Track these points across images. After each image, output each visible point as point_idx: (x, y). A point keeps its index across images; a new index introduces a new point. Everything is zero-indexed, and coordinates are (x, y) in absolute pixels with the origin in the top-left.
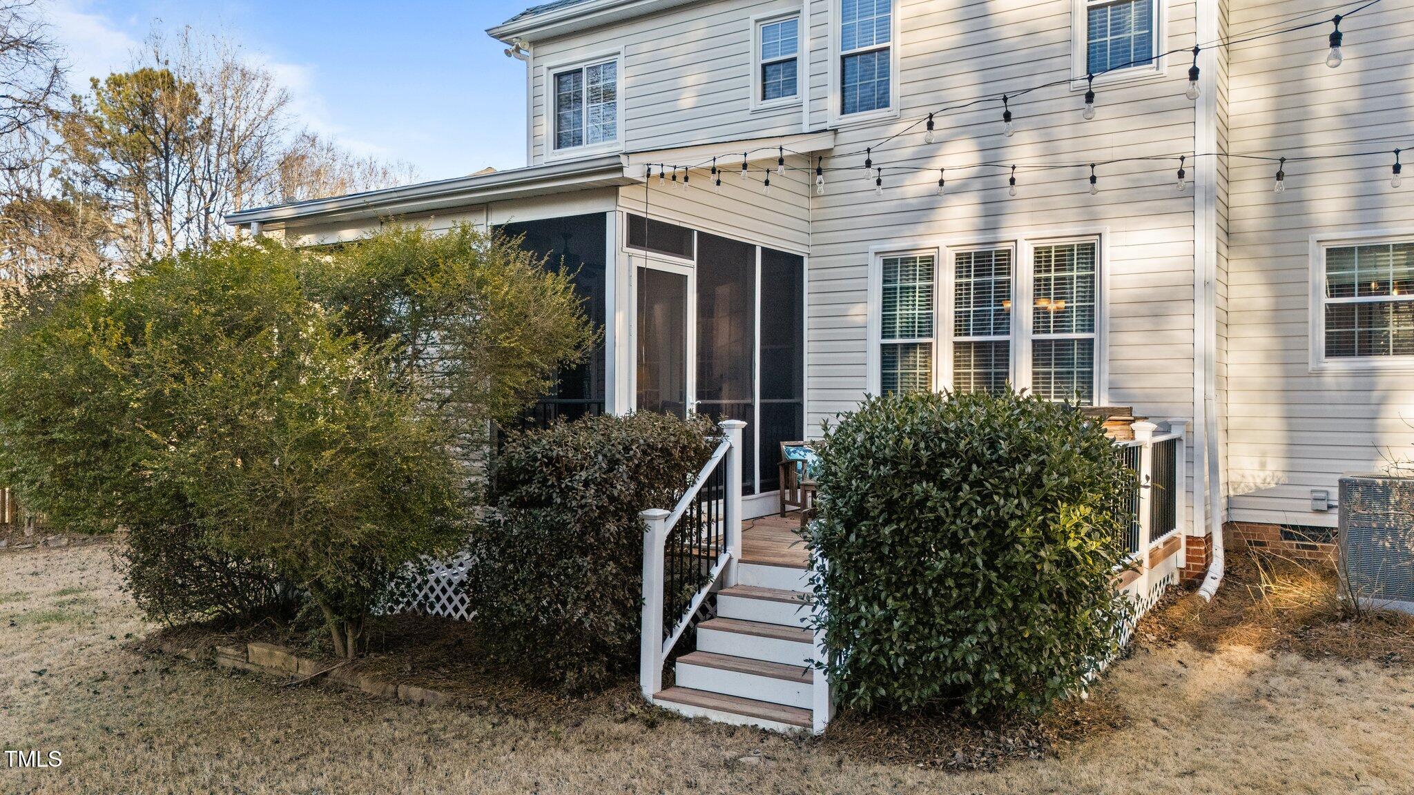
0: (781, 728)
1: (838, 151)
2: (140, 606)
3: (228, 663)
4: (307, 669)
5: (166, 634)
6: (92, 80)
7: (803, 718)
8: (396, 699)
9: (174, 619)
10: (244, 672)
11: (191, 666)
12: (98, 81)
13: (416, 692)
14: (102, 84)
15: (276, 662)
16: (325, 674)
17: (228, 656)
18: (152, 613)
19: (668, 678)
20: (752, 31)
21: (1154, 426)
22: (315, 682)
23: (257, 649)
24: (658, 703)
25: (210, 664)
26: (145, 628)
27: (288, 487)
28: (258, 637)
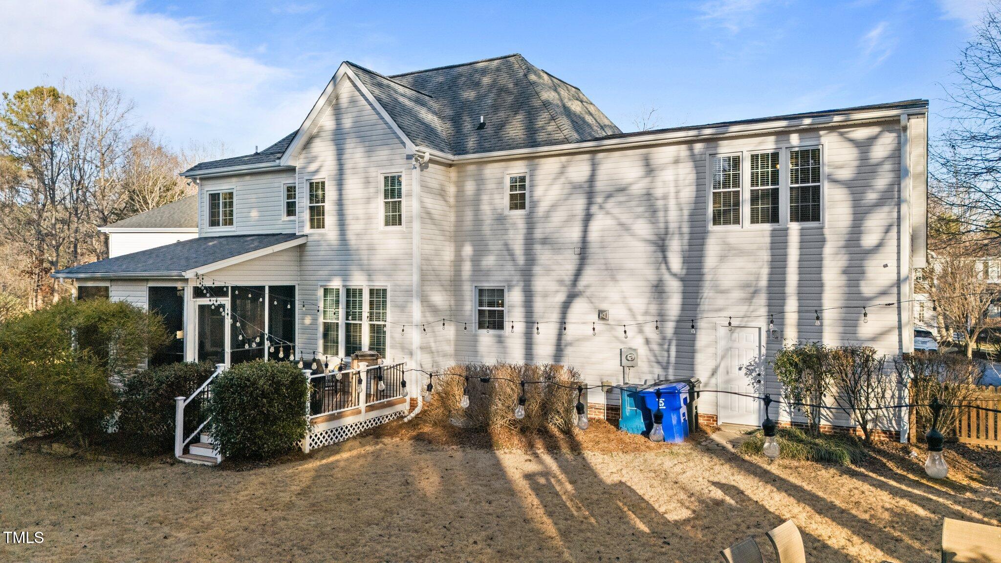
0: (209, 464)
1: (309, 244)
2: (14, 430)
3: (44, 451)
4: (71, 451)
5: (23, 441)
6: (4, 94)
7: (214, 461)
8: (97, 460)
9: (27, 435)
10: (50, 454)
11: (31, 452)
12: (8, 94)
13: (104, 458)
14: (11, 97)
15: (62, 450)
16: (76, 453)
17: (45, 448)
18: (18, 433)
19: (186, 451)
20: (282, 188)
21: (367, 364)
22: (72, 456)
23: (55, 446)
24: (181, 459)
25: (39, 451)
26: (15, 439)
27: (51, 395)
28: (57, 441)
